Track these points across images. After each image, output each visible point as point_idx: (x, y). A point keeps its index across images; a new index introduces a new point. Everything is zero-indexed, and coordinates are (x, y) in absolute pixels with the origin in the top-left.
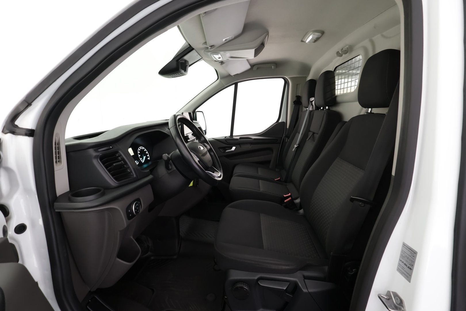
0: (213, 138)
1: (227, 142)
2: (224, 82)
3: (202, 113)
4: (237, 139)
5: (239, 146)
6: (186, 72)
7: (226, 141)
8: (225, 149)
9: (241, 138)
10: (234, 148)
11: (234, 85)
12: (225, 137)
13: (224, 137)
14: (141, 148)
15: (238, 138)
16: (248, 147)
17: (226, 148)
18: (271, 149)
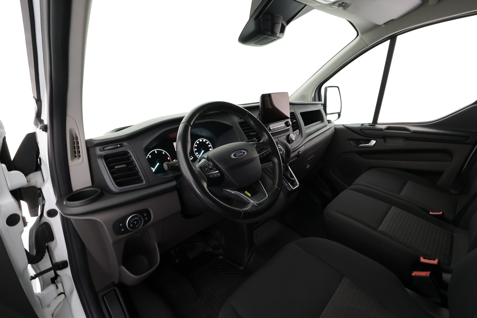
0: (343, 125)
1: (364, 133)
2: (367, 38)
3: (337, 88)
4: (381, 130)
5: (382, 140)
6: (282, 34)
7: (362, 132)
8: (358, 141)
9: (388, 128)
10: (373, 142)
11: (389, 41)
12: (362, 125)
13: (360, 125)
14: (201, 141)
15: (383, 127)
16: (400, 144)
17: (361, 141)
18: (449, 153)
